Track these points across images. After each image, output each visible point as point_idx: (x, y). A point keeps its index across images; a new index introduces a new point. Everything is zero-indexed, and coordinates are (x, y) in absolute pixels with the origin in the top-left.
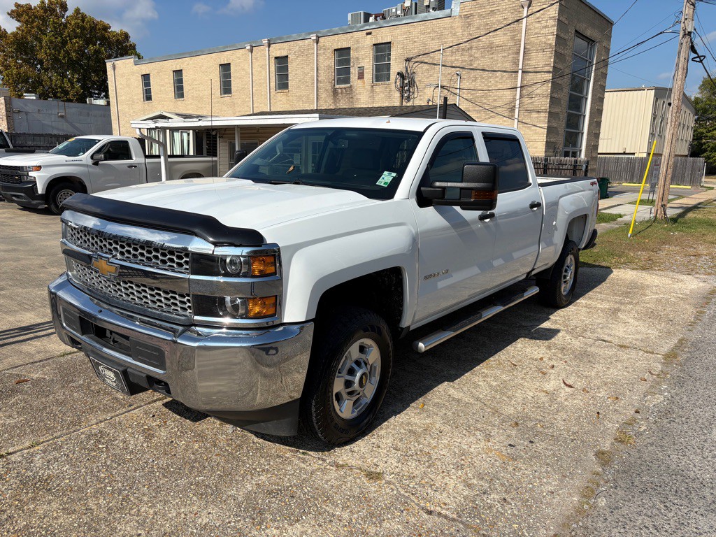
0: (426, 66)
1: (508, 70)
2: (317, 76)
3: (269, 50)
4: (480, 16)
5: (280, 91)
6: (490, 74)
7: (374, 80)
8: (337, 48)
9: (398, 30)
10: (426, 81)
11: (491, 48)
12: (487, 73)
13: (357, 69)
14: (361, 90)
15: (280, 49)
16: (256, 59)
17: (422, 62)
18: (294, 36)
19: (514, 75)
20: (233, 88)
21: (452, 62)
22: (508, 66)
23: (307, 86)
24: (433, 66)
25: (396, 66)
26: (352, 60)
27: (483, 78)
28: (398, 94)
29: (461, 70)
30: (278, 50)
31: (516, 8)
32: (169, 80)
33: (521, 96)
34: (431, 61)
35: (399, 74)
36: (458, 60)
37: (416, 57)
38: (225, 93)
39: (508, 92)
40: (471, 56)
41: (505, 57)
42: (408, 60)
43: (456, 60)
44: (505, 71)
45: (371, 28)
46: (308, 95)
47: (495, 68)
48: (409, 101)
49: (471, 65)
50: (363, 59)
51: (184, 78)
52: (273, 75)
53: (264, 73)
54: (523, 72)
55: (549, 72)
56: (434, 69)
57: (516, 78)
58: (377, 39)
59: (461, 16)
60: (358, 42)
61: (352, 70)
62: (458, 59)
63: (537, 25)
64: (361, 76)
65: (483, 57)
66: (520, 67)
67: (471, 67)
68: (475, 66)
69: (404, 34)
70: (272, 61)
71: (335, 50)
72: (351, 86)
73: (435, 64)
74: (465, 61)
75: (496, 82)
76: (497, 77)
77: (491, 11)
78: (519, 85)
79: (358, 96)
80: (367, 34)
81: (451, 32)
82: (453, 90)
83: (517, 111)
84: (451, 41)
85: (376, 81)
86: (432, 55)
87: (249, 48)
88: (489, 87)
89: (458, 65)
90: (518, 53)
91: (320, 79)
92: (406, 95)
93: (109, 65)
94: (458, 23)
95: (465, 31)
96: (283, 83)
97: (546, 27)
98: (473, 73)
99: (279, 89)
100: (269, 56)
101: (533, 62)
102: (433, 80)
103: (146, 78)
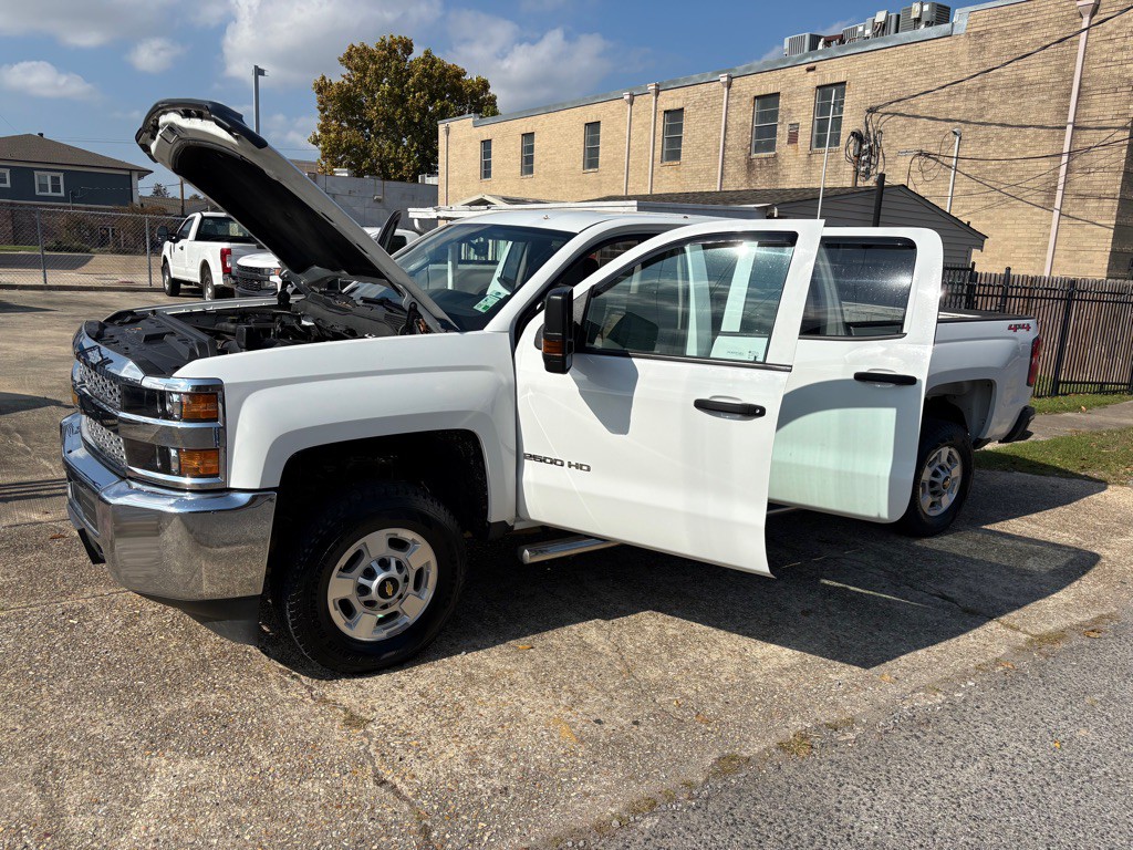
0: (901, 121)
1: (1048, 124)
2: (725, 139)
3: (656, 101)
4: (1003, 33)
5: (668, 163)
6: (1015, 132)
7: (814, 145)
8: (758, 94)
9: (859, 62)
10: (901, 146)
11: (1019, 86)
12: (1008, 129)
13: (787, 128)
14: (792, 162)
15: (672, 99)
16: (637, 114)
17: (894, 114)
18: (697, 78)
19: (1058, 133)
20: (601, 159)
21: (948, 111)
22: (1048, 117)
23: (709, 155)
24: (914, 120)
25: (851, 122)
26: (780, 113)
27: (1001, 139)
28: (850, 168)
29: (963, 125)
30: (670, 100)
31: (1069, 18)
32: (516, 147)
33: (1068, 171)
34: (911, 111)
35: (853, 134)
36: (957, 109)
37: (885, 105)
38: (590, 168)
39: (1045, 164)
40: (982, 101)
41: (1043, 102)
42: (872, 110)
43: (955, 109)
44: (1042, 127)
45: (815, 59)
46: (709, 170)
47: (1024, 122)
48: (867, 179)
49: (982, 116)
50: (799, 111)
51: (536, 144)
52: (659, 138)
53: (646, 135)
54: (1075, 128)
55: (1124, 128)
56: (915, 124)
57: (1062, 138)
58: (824, 77)
59: (969, 34)
60: (792, 83)
61: (779, 129)
62: (960, 106)
63: (1107, 46)
64: (793, 139)
65: (1004, 102)
66: (1071, 119)
67: (981, 121)
68: (987, 117)
69: (869, 67)
70: (660, 117)
71: (756, 97)
72: (775, 156)
73: (917, 117)
74: (972, 109)
75: (1025, 145)
76: (1026, 137)
77: (1023, 24)
78: (1066, 149)
79: (785, 172)
80: (809, 70)
81: (950, 62)
82: (947, 161)
83: (1059, 194)
84: (948, 75)
85: (817, 147)
86: (913, 101)
87: (627, 97)
88: (1012, 153)
89: (958, 117)
90: (1069, 95)
91: (728, 144)
92: (862, 169)
93: (441, 128)
94: (962, 47)
95: (974, 59)
96: (673, 151)
97: (1123, 49)
98: (983, 131)
99: (668, 160)
100: (656, 108)
101: (1094, 111)
102: (913, 144)
103: (487, 144)
